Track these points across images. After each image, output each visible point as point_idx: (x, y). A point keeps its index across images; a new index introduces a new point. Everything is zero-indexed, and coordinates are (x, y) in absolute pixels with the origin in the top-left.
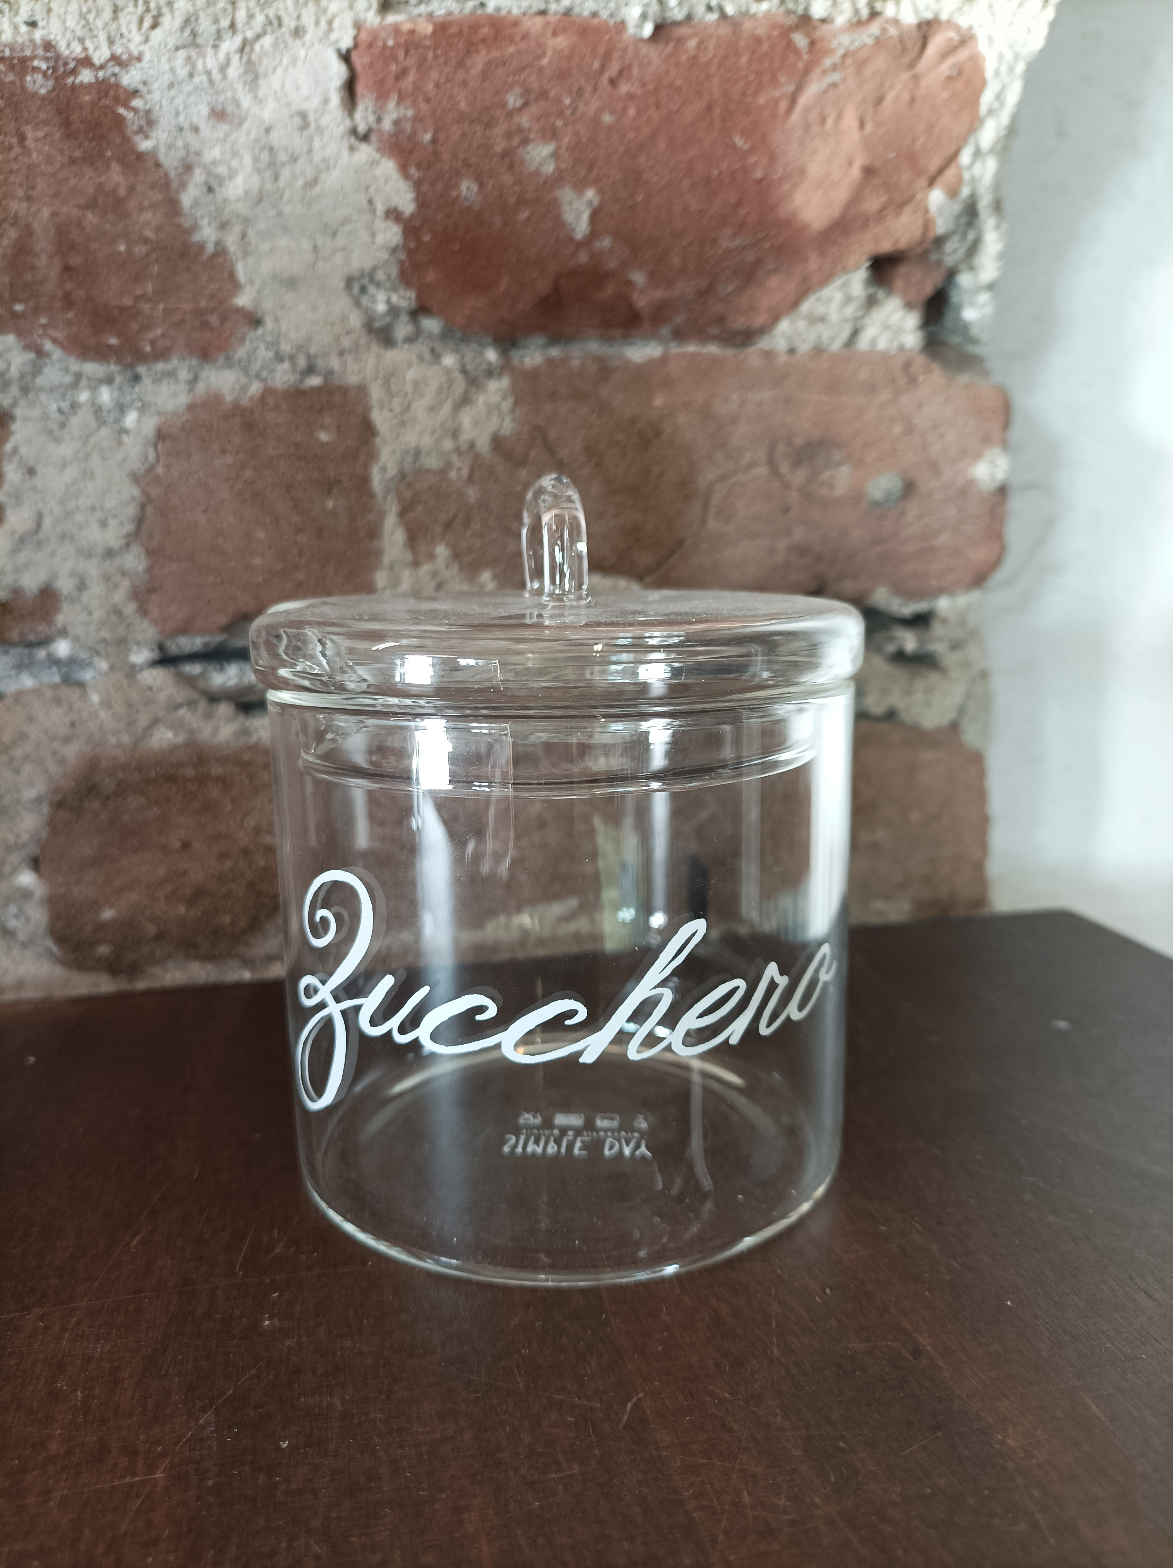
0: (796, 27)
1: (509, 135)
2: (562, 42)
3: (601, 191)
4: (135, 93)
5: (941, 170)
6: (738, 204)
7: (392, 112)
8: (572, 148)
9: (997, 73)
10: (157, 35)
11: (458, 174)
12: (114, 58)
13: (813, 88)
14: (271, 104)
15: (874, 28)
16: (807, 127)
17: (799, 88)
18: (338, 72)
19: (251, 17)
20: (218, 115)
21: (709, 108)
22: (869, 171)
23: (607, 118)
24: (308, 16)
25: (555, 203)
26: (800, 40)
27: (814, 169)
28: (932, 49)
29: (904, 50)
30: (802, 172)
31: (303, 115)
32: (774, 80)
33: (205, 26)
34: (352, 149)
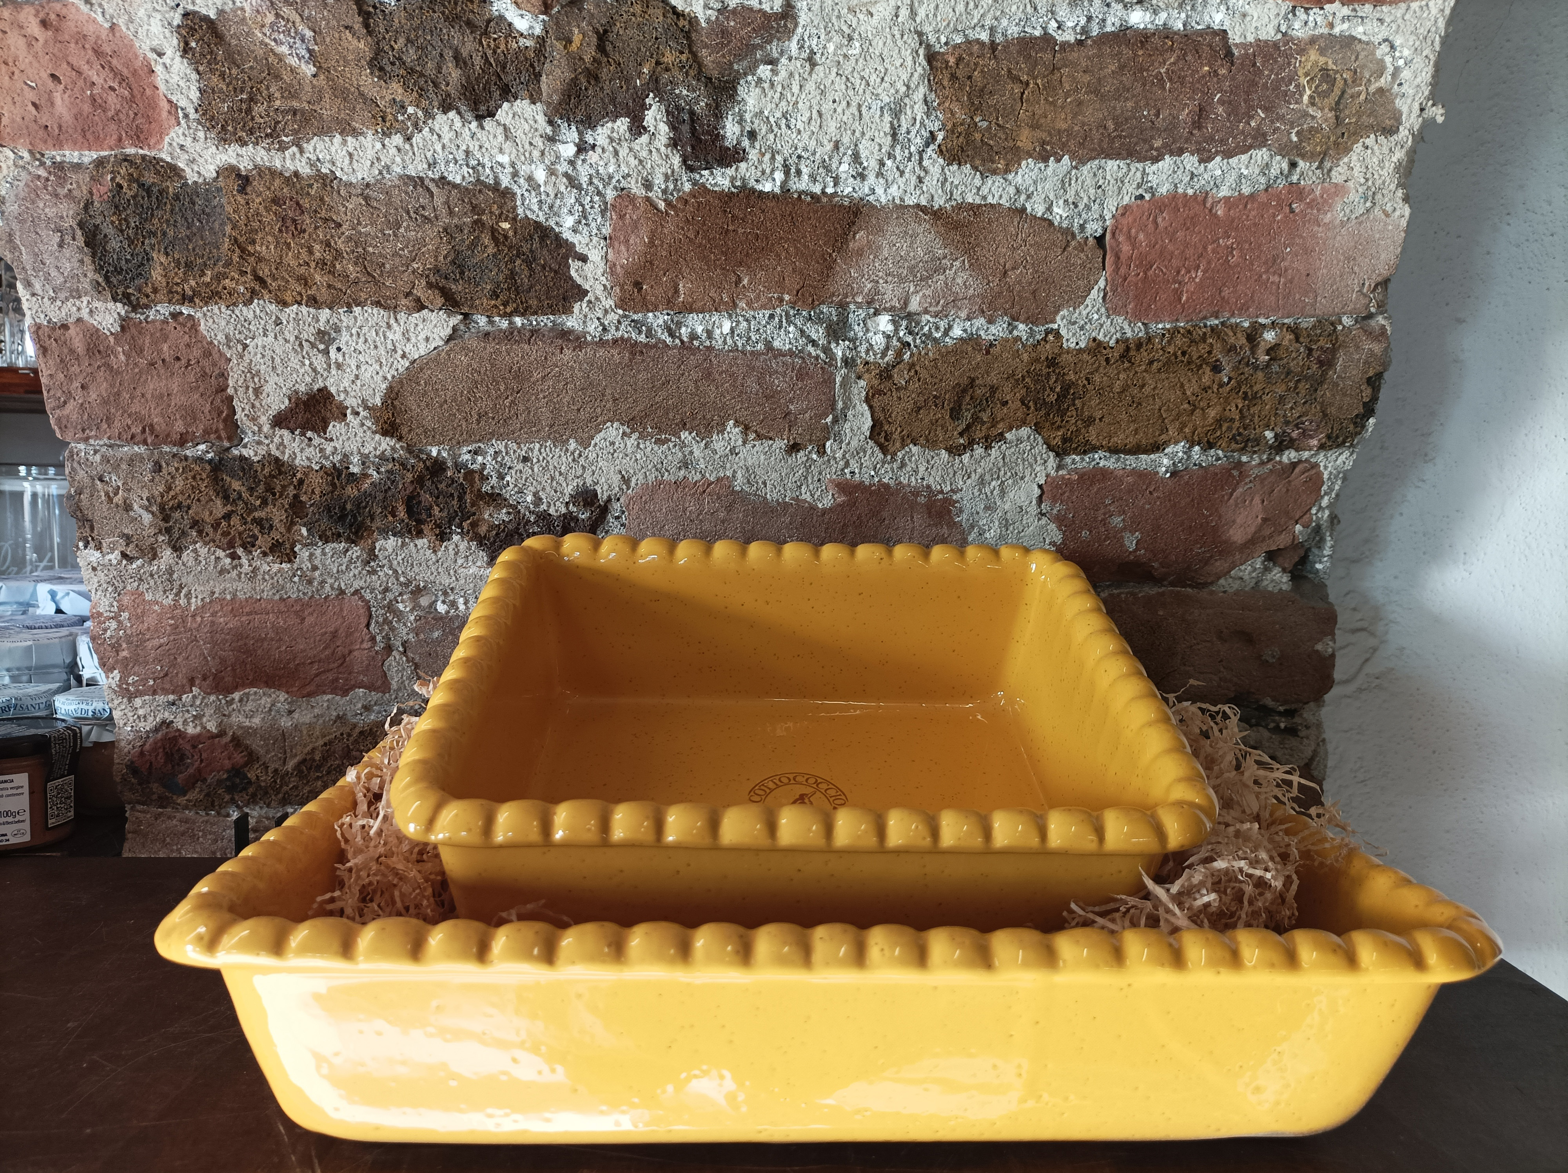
0: (1234, 468)
1: (1104, 514)
2: (1130, 479)
3: (1142, 533)
4: (958, 502)
5: (1301, 517)
6: (1204, 535)
7: (1058, 507)
8: (1131, 518)
9: (1329, 479)
10: (969, 482)
11: (1082, 529)
12: (952, 490)
13: (1240, 490)
14: (1009, 504)
15: (1270, 466)
16: (1236, 505)
17: (1234, 490)
18: (1037, 492)
19: (1005, 473)
20: (987, 508)
21: (1193, 500)
22: (1265, 520)
23: (1147, 506)
24: (1027, 473)
25: (1122, 537)
26: (1235, 473)
27: (1239, 521)
28: (1297, 470)
29: (1284, 473)
30: (1234, 521)
31: (1021, 507)
32: (1222, 489)
33: (987, 477)
34: (1039, 519)
